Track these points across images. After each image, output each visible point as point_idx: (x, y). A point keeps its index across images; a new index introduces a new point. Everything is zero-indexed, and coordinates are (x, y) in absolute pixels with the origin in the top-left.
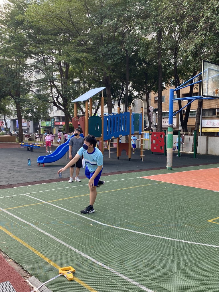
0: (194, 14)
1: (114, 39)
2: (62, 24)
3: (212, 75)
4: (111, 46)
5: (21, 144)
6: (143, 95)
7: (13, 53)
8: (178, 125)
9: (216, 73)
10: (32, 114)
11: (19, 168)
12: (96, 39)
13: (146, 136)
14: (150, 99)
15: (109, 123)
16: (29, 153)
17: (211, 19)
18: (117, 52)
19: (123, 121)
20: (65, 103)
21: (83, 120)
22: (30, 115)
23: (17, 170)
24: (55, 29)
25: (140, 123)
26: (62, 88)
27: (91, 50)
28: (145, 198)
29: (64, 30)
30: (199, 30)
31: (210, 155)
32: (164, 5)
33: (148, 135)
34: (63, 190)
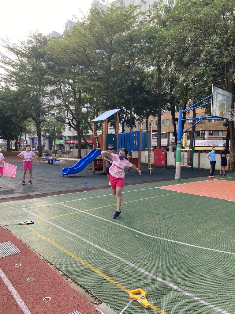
0: (195, 48)
2: (78, 57)
3: (219, 98)
4: (119, 76)
5: (43, 158)
6: (143, 118)
9: (222, 96)
10: (49, 134)
11: (46, 178)
15: (123, 140)
18: (124, 81)
19: (134, 138)
20: (79, 124)
21: (102, 137)
22: (47, 134)
23: (45, 180)
27: (103, 79)
29: (80, 62)
30: (200, 62)
31: (201, 168)
34: (93, 199)
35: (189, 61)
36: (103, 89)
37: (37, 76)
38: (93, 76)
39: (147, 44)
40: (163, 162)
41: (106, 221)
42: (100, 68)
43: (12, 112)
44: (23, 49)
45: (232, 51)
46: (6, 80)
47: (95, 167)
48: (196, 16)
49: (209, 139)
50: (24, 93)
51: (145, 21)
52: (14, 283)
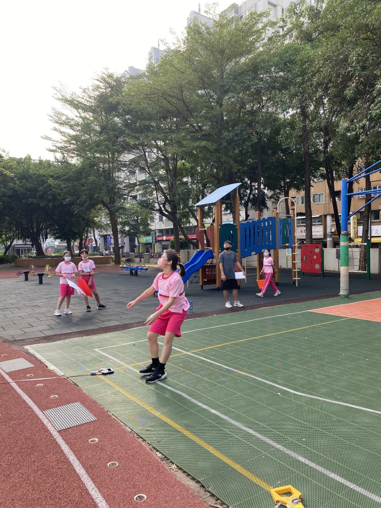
0: (365, 73)
2: (170, 104)
4: (238, 129)
5: (122, 267)
6: (280, 194)
7: (107, 147)
8: (325, 235)
10: (129, 228)
15: (247, 233)
16: (134, 278)
18: (246, 137)
19: (266, 229)
21: (212, 230)
22: (127, 228)
26: (169, 190)
29: (173, 112)
30: (375, 95)
34: (204, 332)
35: (354, 95)
36: (211, 152)
37: (109, 140)
38: (194, 132)
39: (281, 74)
40: (317, 266)
41: (226, 369)
42: (206, 118)
43: (74, 197)
44: (86, 100)
46: (62, 149)
47: (203, 277)
48: (363, 19)
50: (90, 167)
51: (276, 36)
52: (89, 469)
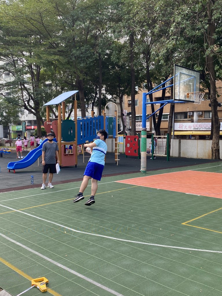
0: (165, 19)
1: (86, 42)
2: (33, 25)
3: (183, 78)
4: (83, 49)
6: (116, 99)
8: (151, 129)
9: (187, 77)
10: (2, 118)
12: (68, 42)
13: (121, 139)
14: (124, 103)
15: (83, 127)
17: (181, 24)
18: (89, 55)
19: (97, 124)
20: (37, 106)
21: (56, 124)
24: (25, 31)
25: (114, 127)
26: (33, 91)
27: (63, 53)
28: (119, 202)
29: (35, 32)
30: (170, 35)
31: (183, 157)
32: (136, 9)
33: (122, 138)
34: (35, 197)
45: (205, 23)
49: (199, 121)
